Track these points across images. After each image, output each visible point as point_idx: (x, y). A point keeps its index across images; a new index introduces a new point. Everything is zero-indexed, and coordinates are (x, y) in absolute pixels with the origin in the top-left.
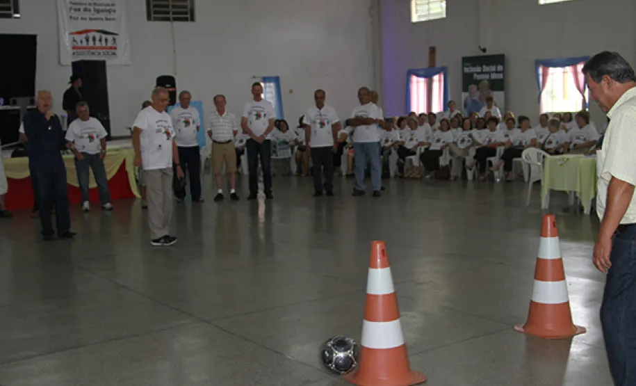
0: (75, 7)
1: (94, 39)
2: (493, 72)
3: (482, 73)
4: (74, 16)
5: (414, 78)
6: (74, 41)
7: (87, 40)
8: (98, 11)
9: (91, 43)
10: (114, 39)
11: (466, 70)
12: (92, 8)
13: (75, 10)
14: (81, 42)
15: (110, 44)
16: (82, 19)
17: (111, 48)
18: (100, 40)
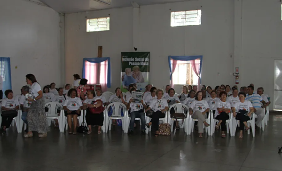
2: (142, 62)
3: (135, 61)
5: (88, 63)
11: (124, 60)
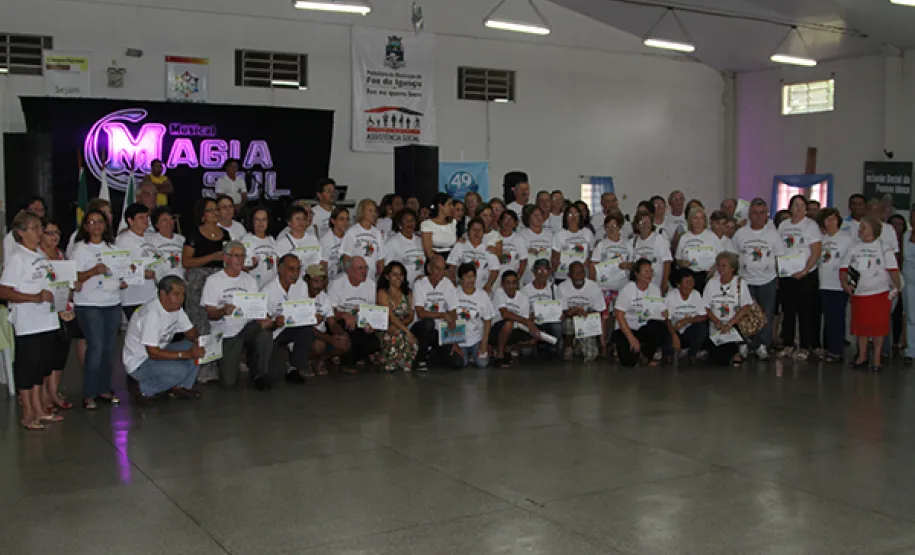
0: (373, 77)
1: (394, 119)
4: (372, 89)
6: (370, 121)
7: (386, 120)
8: (401, 84)
9: (390, 124)
10: (418, 121)
12: (393, 79)
13: (374, 81)
14: (379, 122)
15: (412, 127)
16: (381, 93)
17: (413, 132)
18: (401, 121)
